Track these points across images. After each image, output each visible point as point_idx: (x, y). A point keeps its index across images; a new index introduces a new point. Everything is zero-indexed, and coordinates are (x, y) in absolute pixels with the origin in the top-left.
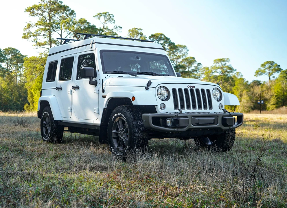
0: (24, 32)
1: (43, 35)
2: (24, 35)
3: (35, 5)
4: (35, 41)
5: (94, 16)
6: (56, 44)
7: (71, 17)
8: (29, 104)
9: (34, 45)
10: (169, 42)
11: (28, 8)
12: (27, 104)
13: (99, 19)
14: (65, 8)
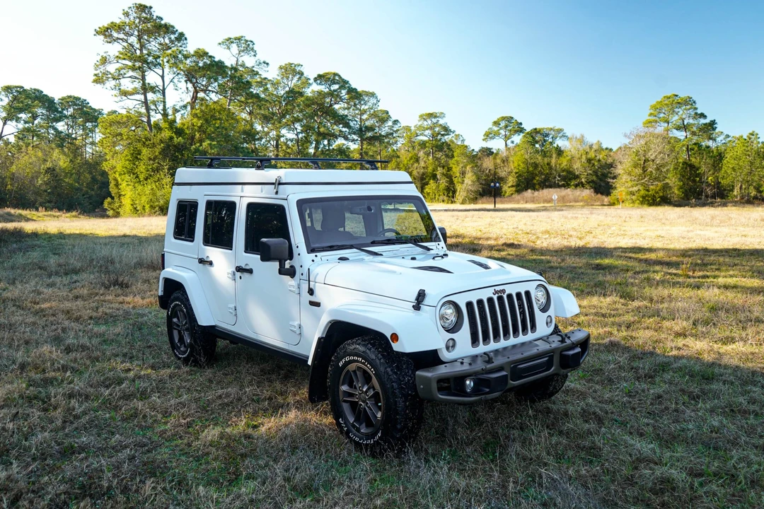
0: (96, 72)
1: (130, 77)
2: (95, 77)
3: (112, 23)
4: (117, 88)
5: (220, 44)
6: (154, 93)
7: (179, 45)
8: (113, 198)
9: (116, 96)
10: (348, 87)
11: (100, 28)
12: (109, 199)
13: (229, 48)
14: (168, 29)
